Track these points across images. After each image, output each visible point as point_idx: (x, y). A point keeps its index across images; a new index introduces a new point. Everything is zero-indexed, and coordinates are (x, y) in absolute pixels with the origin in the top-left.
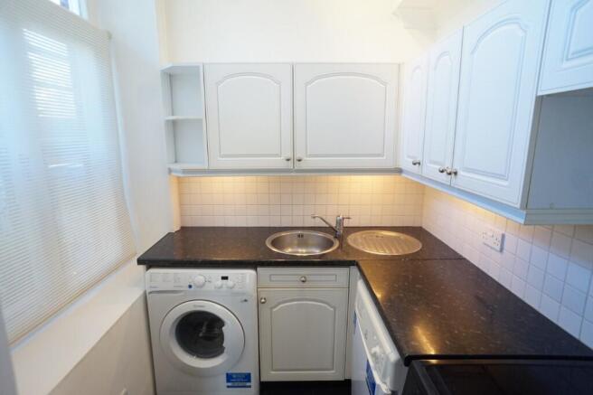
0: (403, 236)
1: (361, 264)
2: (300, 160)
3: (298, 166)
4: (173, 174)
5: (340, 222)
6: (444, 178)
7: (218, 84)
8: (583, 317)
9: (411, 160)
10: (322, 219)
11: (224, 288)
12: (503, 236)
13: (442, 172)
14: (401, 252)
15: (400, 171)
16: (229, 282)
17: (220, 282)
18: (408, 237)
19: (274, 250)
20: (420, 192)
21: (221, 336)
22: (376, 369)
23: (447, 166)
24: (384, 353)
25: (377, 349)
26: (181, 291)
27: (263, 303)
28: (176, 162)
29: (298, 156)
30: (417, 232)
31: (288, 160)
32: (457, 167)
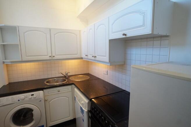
0: (84, 76)
1: (75, 83)
2: (54, 57)
3: (54, 58)
4: (5, 63)
5: (67, 74)
6: (93, 58)
7: (24, 33)
8: (122, 84)
9: (85, 55)
10: (62, 73)
11: (33, 98)
12: (107, 71)
13: (93, 57)
14: (85, 79)
15: (82, 58)
16: (34, 96)
17: (31, 97)
18: (86, 76)
19: (48, 84)
20: (88, 63)
21: (32, 115)
22: (83, 107)
23: (94, 55)
24: (85, 102)
25: (83, 102)
26: (15, 103)
27: (47, 101)
28: (5, 59)
29: (53, 55)
30: (88, 74)
31: (50, 57)
32: (96, 55)
